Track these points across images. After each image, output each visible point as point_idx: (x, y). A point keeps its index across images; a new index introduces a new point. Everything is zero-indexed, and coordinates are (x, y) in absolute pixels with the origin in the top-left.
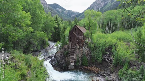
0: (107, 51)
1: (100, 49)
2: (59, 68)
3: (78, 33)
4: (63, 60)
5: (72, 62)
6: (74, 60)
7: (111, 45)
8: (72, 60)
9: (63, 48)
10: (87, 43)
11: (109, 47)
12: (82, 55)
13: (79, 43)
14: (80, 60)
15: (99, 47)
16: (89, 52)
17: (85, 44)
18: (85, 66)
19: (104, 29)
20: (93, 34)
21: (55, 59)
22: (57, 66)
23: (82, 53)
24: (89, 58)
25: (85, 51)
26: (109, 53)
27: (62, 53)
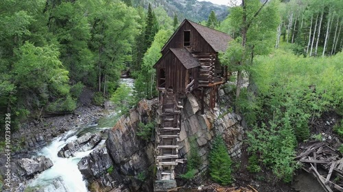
0: (314, 130)
1: (287, 119)
2: (117, 184)
3: (195, 53)
4: (135, 157)
5: (166, 169)
6: (174, 159)
7: (336, 102)
8: (169, 160)
9: (137, 112)
10: (231, 93)
11: (326, 109)
12: (210, 138)
13: (199, 93)
14: (204, 158)
15: (284, 109)
16: (240, 128)
17: (226, 94)
18: (220, 182)
19: (299, 43)
20: (258, 58)
21: (105, 152)
22: (107, 180)
23: (213, 129)
24: (239, 151)
25: (224, 124)
26: (328, 139)
27: (129, 128)
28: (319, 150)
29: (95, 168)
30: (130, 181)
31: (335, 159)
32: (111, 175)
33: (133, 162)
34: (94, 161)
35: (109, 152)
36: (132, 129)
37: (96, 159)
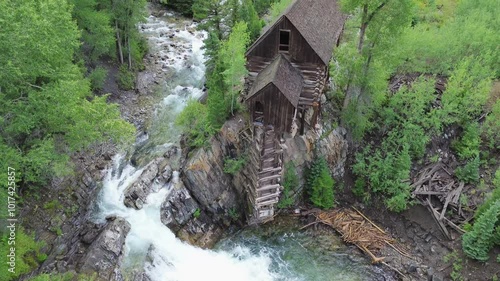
2: (207, 227)
3: (296, 62)
4: (225, 195)
5: (264, 207)
6: (274, 198)
8: (268, 199)
9: (218, 140)
12: (308, 158)
14: (300, 177)
16: (344, 142)
17: (328, 100)
18: (322, 208)
21: (188, 196)
22: (196, 226)
23: (314, 151)
24: (342, 170)
25: (328, 146)
26: (444, 158)
27: (214, 165)
28: (434, 176)
29: (180, 217)
30: (221, 219)
31: (450, 188)
32: (198, 219)
33: (223, 201)
34: (177, 209)
35: (191, 194)
36: (218, 166)
37: (179, 206)
